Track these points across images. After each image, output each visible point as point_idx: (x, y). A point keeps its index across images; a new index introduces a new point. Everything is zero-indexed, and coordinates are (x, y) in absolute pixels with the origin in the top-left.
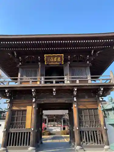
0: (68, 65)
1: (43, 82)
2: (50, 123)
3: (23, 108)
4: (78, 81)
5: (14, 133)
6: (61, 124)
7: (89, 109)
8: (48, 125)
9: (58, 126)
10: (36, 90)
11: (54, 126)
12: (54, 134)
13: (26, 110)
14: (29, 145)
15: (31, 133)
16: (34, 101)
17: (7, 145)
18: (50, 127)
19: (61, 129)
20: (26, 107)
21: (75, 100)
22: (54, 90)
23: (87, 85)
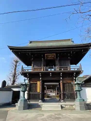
0: (58, 60)
1: (45, 70)
2: (48, 90)
3: (35, 83)
4: (62, 69)
5: (32, 94)
6: (56, 90)
7: (68, 83)
8: (47, 91)
9: (54, 92)
10: (42, 74)
11: (51, 92)
12: (51, 97)
13: (37, 83)
14: (39, 99)
15: (40, 94)
16: (41, 79)
17: (29, 99)
18: (48, 92)
19: (56, 94)
20: (36, 82)
21: (61, 79)
22: (51, 74)
23: (67, 71)
